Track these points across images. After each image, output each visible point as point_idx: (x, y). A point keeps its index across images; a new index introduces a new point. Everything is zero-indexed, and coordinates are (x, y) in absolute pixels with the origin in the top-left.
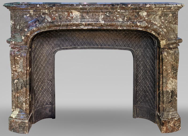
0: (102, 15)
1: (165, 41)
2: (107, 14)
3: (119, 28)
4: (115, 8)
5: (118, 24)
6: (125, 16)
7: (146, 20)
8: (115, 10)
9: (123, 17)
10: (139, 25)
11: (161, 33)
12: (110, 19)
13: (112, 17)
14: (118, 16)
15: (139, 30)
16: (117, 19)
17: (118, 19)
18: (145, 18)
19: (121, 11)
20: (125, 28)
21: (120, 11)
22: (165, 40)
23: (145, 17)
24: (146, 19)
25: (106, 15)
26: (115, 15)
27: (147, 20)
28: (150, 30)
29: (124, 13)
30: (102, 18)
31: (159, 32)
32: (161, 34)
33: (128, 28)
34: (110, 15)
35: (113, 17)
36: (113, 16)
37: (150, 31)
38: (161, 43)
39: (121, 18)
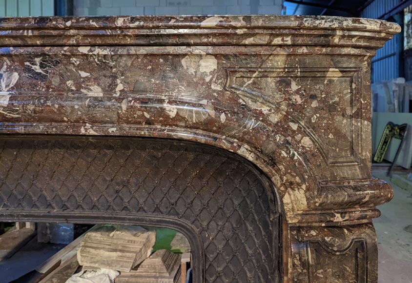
0: (10, 70)
1: (302, 192)
2: (34, 67)
3: (86, 130)
4: (54, 33)
5: (73, 107)
6: (114, 77)
7: (215, 94)
8: (66, 48)
9: (109, 80)
10: (173, 114)
11: (284, 154)
12: (48, 87)
13: (56, 81)
14: (84, 74)
15: (180, 140)
16: (79, 88)
17: (83, 90)
18: (209, 87)
19: (95, 53)
20: (112, 130)
21: (90, 51)
22: (304, 187)
23: (208, 79)
24: (214, 91)
25: (29, 70)
26: (71, 71)
27: (218, 92)
28: (232, 140)
29: (112, 64)
30: (11, 85)
31: (271, 146)
32: (284, 158)
33: (129, 129)
34: (47, 72)
35: (63, 81)
36: (61, 75)
37: (232, 143)
38: (286, 199)
39: (98, 85)
